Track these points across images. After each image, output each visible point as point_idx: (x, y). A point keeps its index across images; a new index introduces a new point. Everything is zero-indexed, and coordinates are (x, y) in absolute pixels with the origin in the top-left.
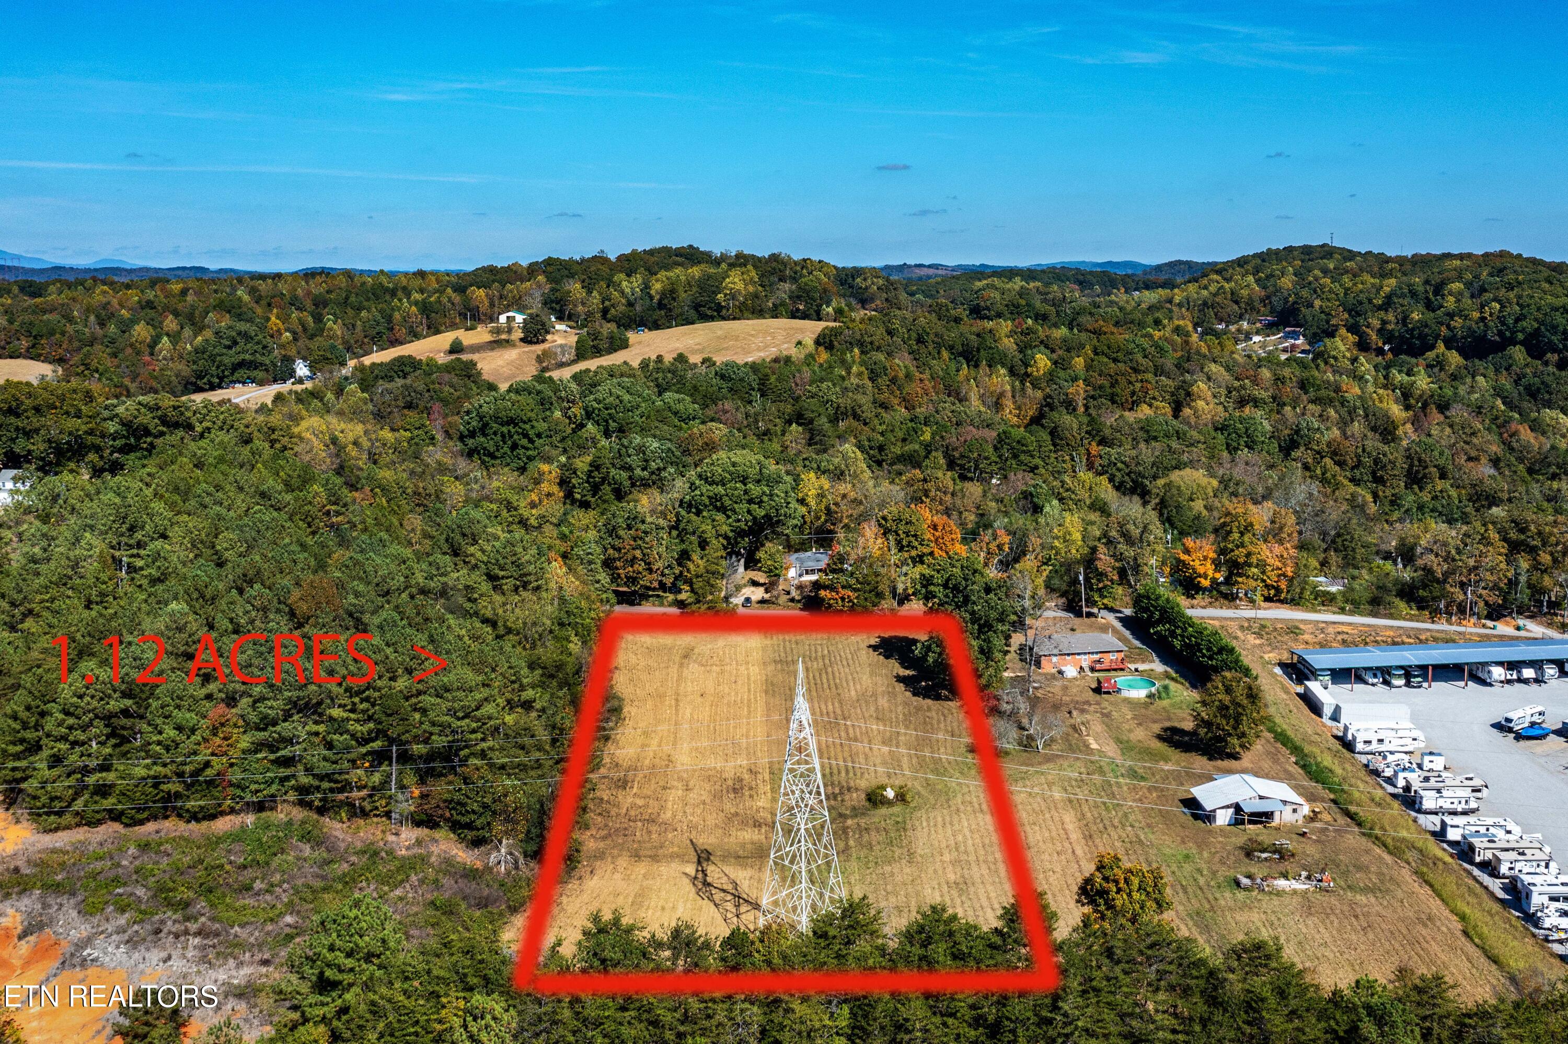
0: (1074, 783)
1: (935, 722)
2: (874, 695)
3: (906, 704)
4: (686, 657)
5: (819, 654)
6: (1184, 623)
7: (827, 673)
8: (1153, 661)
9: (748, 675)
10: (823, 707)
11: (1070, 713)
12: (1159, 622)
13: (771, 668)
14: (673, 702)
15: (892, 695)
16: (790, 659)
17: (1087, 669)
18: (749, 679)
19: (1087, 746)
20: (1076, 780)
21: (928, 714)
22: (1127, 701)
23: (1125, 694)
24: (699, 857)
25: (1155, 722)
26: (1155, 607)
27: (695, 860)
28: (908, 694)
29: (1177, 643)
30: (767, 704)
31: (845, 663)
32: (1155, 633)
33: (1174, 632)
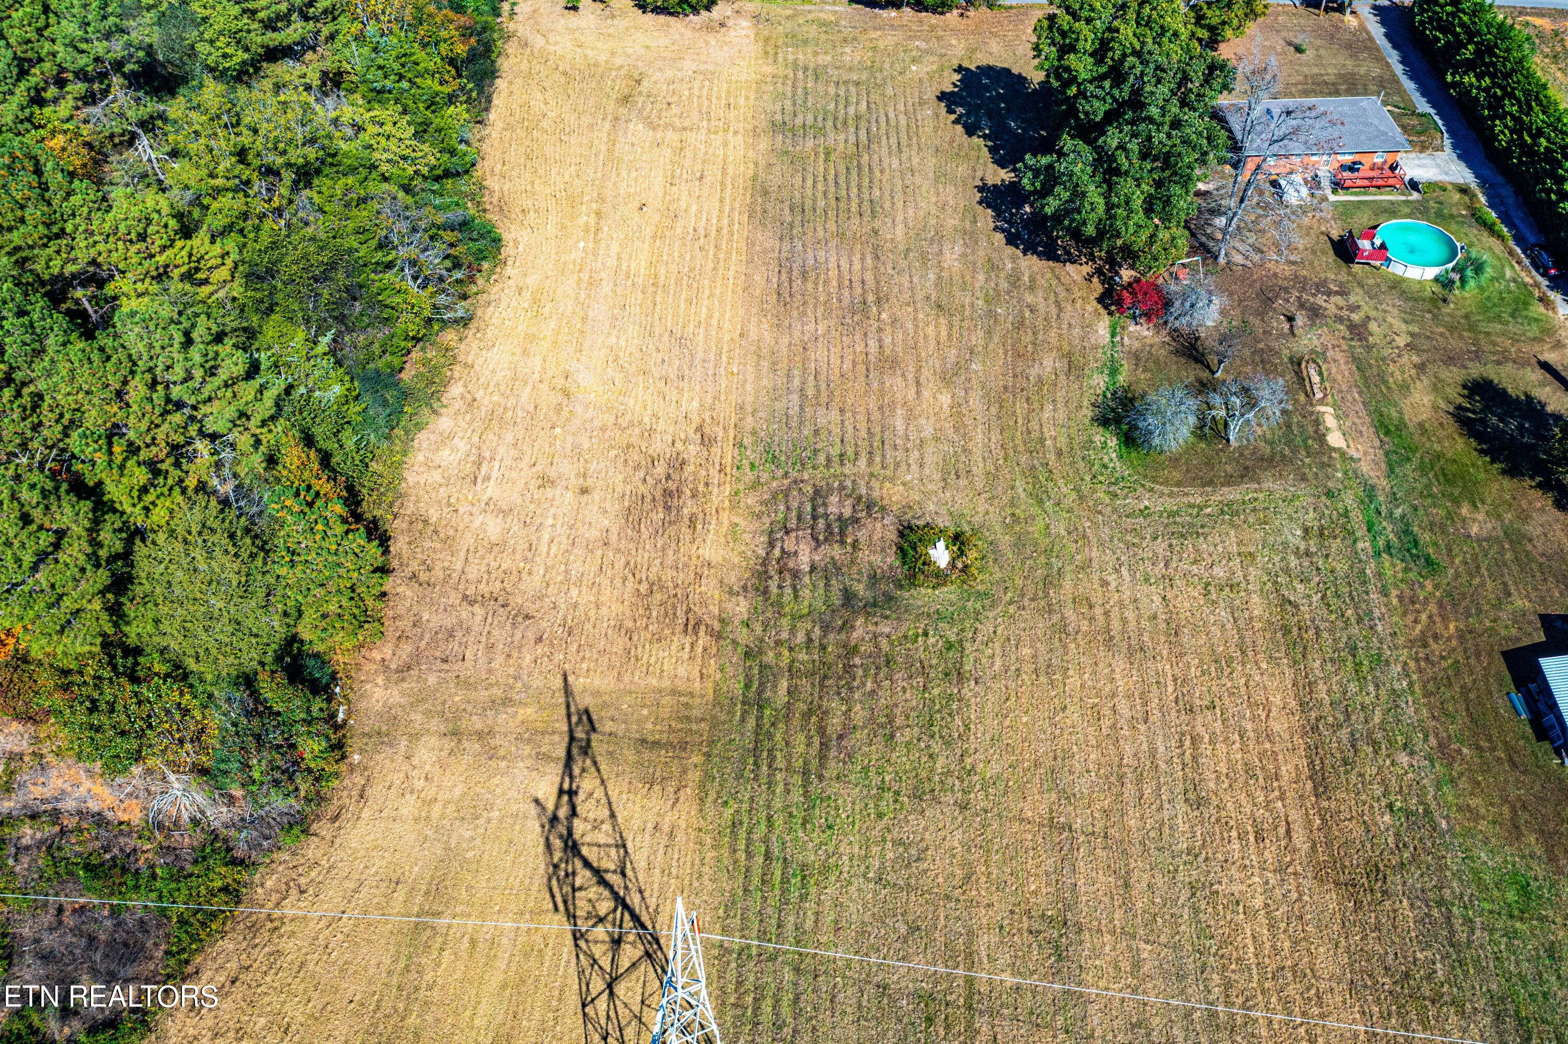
0: (1293, 562)
1: (1040, 323)
2: (938, 238)
3: (993, 267)
4: (626, 99)
5: (851, 110)
6: (1527, 93)
7: (859, 167)
8: (1441, 148)
9: (725, 158)
10: (844, 265)
11: (1290, 319)
12: (1469, 66)
13: (764, 144)
14: (592, 220)
15: (970, 237)
16: (799, 121)
17: (1326, 184)
18: (724, 173)
19: (1321, 438)
20: (1297, 552)
21: (1029, 298)
22: (1397, 285)
23: (1397, 269)
24: (572, 739)
25: (1450, 360)
26: (1471, 35)
27: (561, 752)
28: (999, 237)
29: (1503, 133)
30: (750, 244)
31: (893, 140)
32: (1454, 85)
33: (1499, 101)
